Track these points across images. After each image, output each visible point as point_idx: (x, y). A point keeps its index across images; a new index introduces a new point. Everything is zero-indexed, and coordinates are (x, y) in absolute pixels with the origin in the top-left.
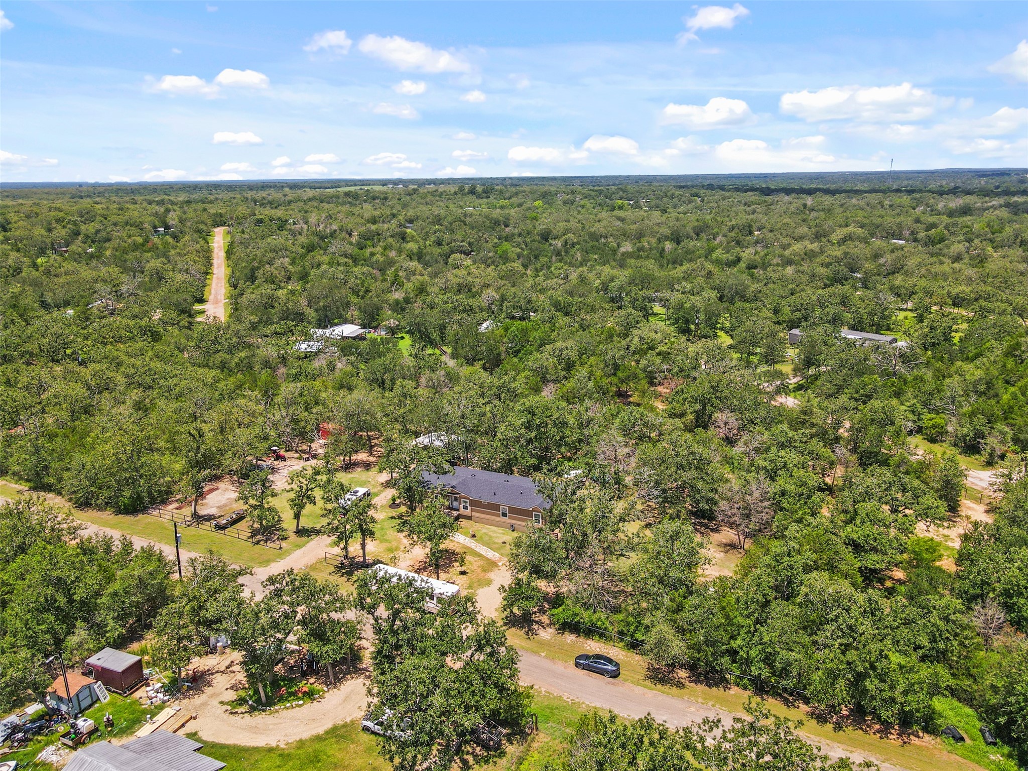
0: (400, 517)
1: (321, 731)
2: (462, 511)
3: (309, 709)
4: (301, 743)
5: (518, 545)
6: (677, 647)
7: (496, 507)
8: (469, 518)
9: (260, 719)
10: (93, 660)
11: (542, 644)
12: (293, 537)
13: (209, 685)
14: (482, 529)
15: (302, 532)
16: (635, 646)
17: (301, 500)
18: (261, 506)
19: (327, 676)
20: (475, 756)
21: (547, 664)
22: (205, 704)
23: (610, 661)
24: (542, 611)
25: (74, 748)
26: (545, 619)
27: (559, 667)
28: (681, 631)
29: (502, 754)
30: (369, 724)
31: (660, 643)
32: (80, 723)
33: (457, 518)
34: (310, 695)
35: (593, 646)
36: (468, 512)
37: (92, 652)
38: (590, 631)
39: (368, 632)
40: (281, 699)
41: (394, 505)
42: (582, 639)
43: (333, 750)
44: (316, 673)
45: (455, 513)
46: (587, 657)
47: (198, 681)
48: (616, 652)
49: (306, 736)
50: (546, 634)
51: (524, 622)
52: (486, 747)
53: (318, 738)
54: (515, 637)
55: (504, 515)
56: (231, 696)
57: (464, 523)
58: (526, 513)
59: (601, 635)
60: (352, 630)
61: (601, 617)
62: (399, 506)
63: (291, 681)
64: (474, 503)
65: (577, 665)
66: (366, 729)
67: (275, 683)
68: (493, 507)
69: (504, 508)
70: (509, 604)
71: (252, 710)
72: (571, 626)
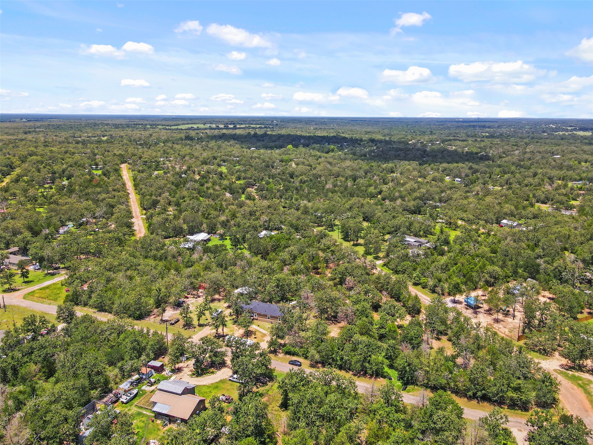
0: (233, 319)
1: (217, 381)
2: (255, 317)
3: (213, 376)
4: (212, 384)
5: (272, 328)
6: (317, 357)
7: (266, 316)
8: (257, 319)
9: (199, 379)
10: (149, 364)
11: (279, 358)
12: (197, 327)
13: (183, 370)
14: (261, 323)
15: (200, 325)
16: (306, 358)
17: (201, 314)
18: (186, 317)
19: (217, 368)
20: (260, 386)
21: (281, 363)
22: (183, 375)
23: (299, 362)
24: (280, 349)
25: (151, 386)
26: (281, 351)
27: (284, 364)
28: (318, 352)
29: (267, 385)
30: (231, 378)
31: (313, 356)
32: (151, 380)
33: (253, 320)
34: (213, 373)
35: (295, 358)
36: (256, 317)
37: (149, 362)
38: (294, 354)
39: (229, 354)
40: (205, 374)
41: (231, 315)
42: (291, 356)
43: (221, 385)
44: (213, 367)
45: (252, 318)
46: (292, 361)
47: (179, 370)
48: (301, 360)
49: (213, 382)
50: (281, 355)
51: (275, 352)
52: (263, 383)
53: (217, 383)
54: (272, 356)
55: (269, 318)
56: (190, 373)
57: (255, 321)
58: (276, 318)
59: (297, 355)
60: (224, 354)
61: (297, 349)
62: (232, 315)
63: (207, 369)
64: (259, 314)
65: (289, 363)
66: (230, 380)
67: (202, 370)
68: (265, 316)
69: (269, 316)
70: (269, 347)
71: (197, 376)
72: (288, 353)
